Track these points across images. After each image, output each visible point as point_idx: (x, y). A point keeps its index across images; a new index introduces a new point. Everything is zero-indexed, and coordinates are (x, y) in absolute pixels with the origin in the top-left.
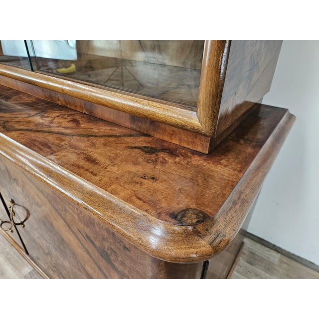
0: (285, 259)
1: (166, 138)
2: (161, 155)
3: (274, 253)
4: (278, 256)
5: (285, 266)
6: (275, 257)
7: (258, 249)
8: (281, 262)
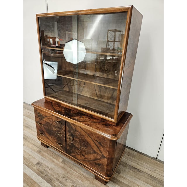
0: (139, 154)
1: (108, 123)
2: (108, 126)
3: (135, 152)
4: (137, 153)
5: (139, 156)
6: (136, 153)
7: (131, 151)
8: (137, 155)
